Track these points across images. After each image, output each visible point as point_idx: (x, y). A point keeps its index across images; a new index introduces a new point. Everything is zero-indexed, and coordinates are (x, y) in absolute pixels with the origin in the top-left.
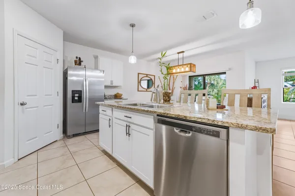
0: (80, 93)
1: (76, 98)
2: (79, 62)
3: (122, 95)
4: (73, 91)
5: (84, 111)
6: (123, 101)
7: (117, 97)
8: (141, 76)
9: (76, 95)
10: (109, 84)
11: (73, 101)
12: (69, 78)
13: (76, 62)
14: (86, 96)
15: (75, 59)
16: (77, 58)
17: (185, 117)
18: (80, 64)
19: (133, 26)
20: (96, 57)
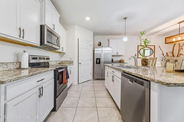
0: (99, 59)
1: (98, 62)
2: (100, 44)
3: (124, 60)
4: (97, 58)
5: (101, 68)
6: (125, 64)
7: (121, 61)
8: (140, 47)
9: (98, 60)
10: (116, 54)
11: (97, 63)
12: (95, 52)
13: (98, 44)
14: (102, 60)
15: (98, 43)
16: (99, 42)
17: (131, 73)
18: (100, 45)
19: (125, 18)
20: (109, 40)
